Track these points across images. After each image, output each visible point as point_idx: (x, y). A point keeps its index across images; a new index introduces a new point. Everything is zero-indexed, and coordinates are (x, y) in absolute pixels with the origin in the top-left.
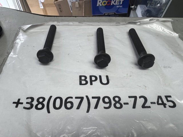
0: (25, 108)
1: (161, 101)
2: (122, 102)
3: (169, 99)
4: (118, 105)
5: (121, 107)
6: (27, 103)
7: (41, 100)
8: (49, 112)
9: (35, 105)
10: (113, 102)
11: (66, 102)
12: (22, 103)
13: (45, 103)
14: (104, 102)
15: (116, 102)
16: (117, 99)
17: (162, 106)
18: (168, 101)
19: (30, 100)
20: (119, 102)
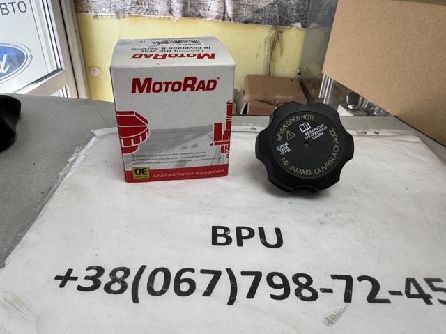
14: (271, 284)
18: (435, 289)
20: (307, 286)
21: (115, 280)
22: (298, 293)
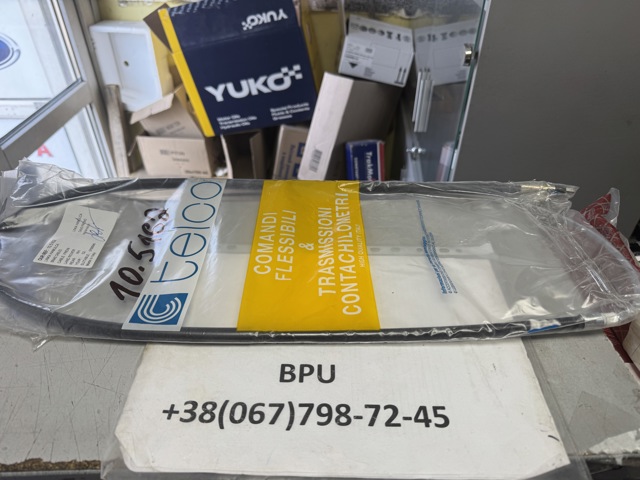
0: (182, 420)
1: (422, 417)
2: (351, 414)
3: (439, 412)
4: (343, 420)
5: (349, 422)
6: (186, 411)
7: (209, 407)
8: (222, 427)
9: (198, 415)
10: (335, 414)
11: (252, 412)
12: (177, 412)
13: (217, 412)
14: (319, 413)
15: (341, 414)
16: (343, 410)
17: (423, 424)
18: (436, 415)
19: (190, 407)
20: (345, 415)
21: (206, 412)
22: (337, 420)
